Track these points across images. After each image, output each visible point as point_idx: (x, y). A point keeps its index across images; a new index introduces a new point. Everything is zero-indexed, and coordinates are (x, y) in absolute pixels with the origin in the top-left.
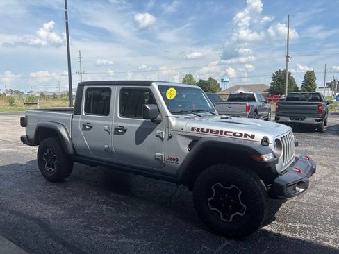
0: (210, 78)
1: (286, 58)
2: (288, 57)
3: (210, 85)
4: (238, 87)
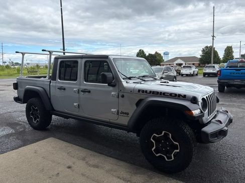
0: (156, 53)
1: (212, 37)
2: (213, 36)
3: (156, 57)
4: (176, 59)
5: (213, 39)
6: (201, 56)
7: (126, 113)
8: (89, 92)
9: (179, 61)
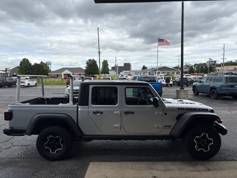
2: (99, 52)
3: (43, 67)
4: (64, 69)
5: (99, 55)
6: (86, 67)
7: (168, 126)
8: (133, 113)
9: (67, 72)
